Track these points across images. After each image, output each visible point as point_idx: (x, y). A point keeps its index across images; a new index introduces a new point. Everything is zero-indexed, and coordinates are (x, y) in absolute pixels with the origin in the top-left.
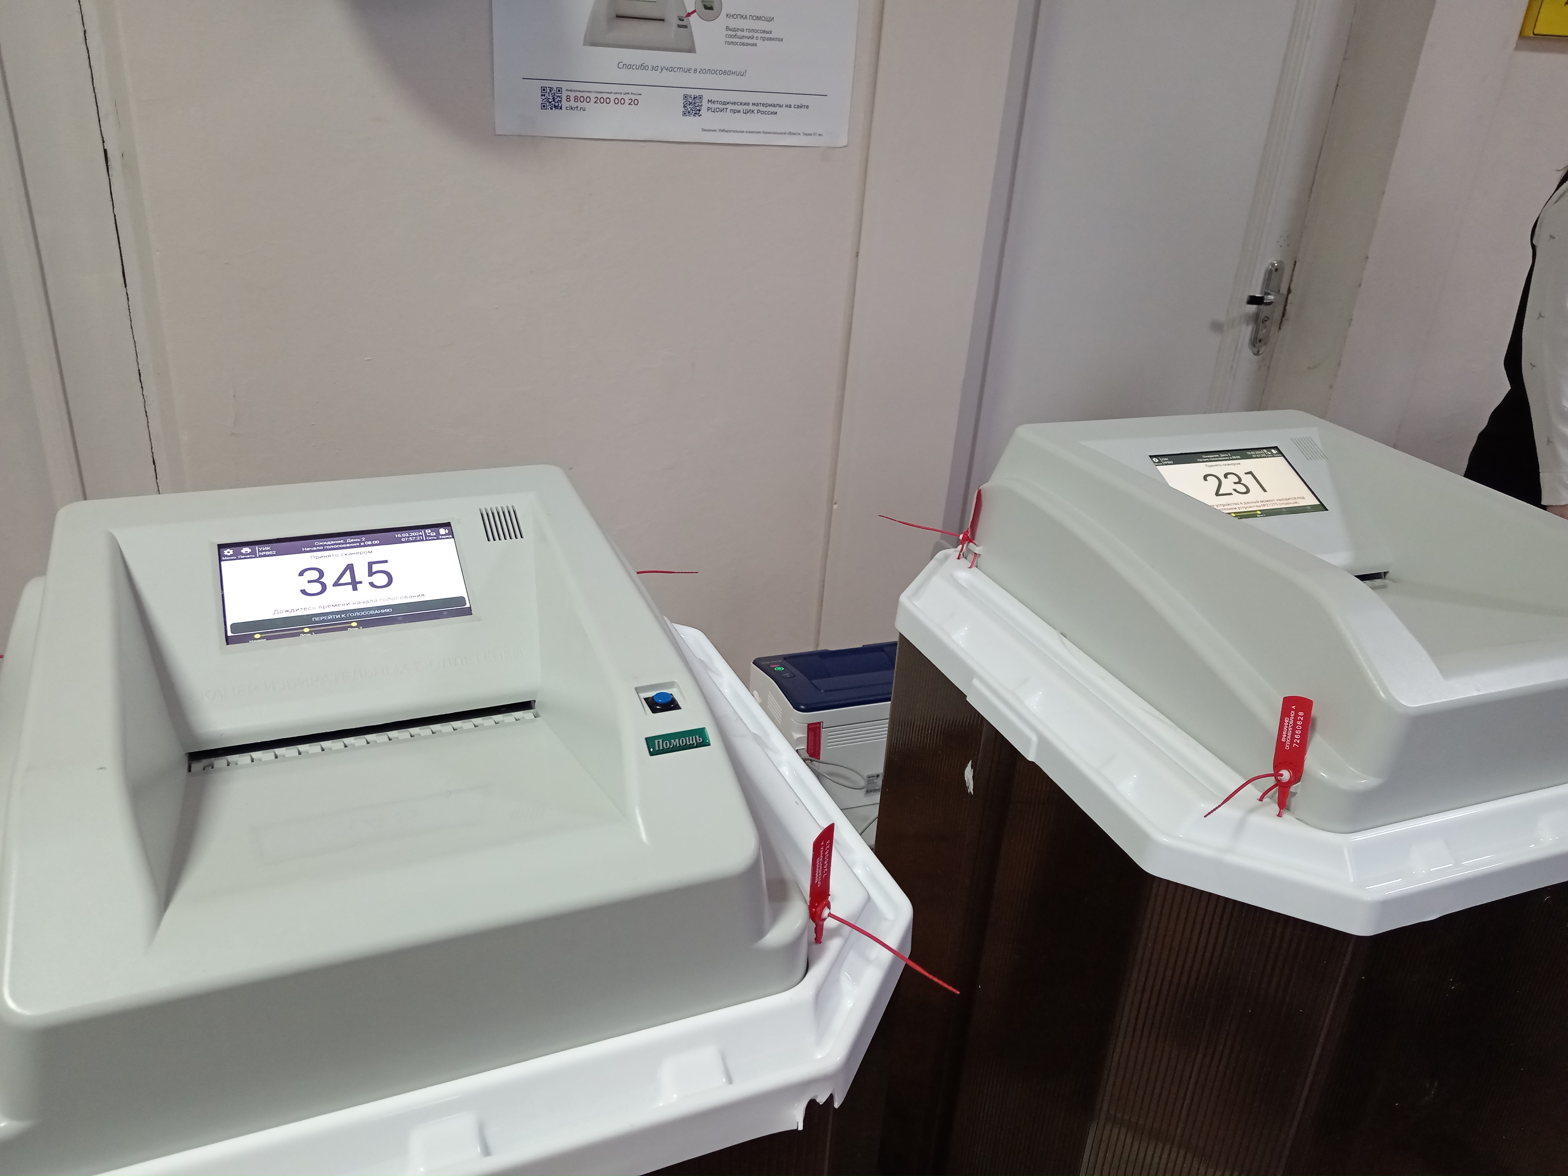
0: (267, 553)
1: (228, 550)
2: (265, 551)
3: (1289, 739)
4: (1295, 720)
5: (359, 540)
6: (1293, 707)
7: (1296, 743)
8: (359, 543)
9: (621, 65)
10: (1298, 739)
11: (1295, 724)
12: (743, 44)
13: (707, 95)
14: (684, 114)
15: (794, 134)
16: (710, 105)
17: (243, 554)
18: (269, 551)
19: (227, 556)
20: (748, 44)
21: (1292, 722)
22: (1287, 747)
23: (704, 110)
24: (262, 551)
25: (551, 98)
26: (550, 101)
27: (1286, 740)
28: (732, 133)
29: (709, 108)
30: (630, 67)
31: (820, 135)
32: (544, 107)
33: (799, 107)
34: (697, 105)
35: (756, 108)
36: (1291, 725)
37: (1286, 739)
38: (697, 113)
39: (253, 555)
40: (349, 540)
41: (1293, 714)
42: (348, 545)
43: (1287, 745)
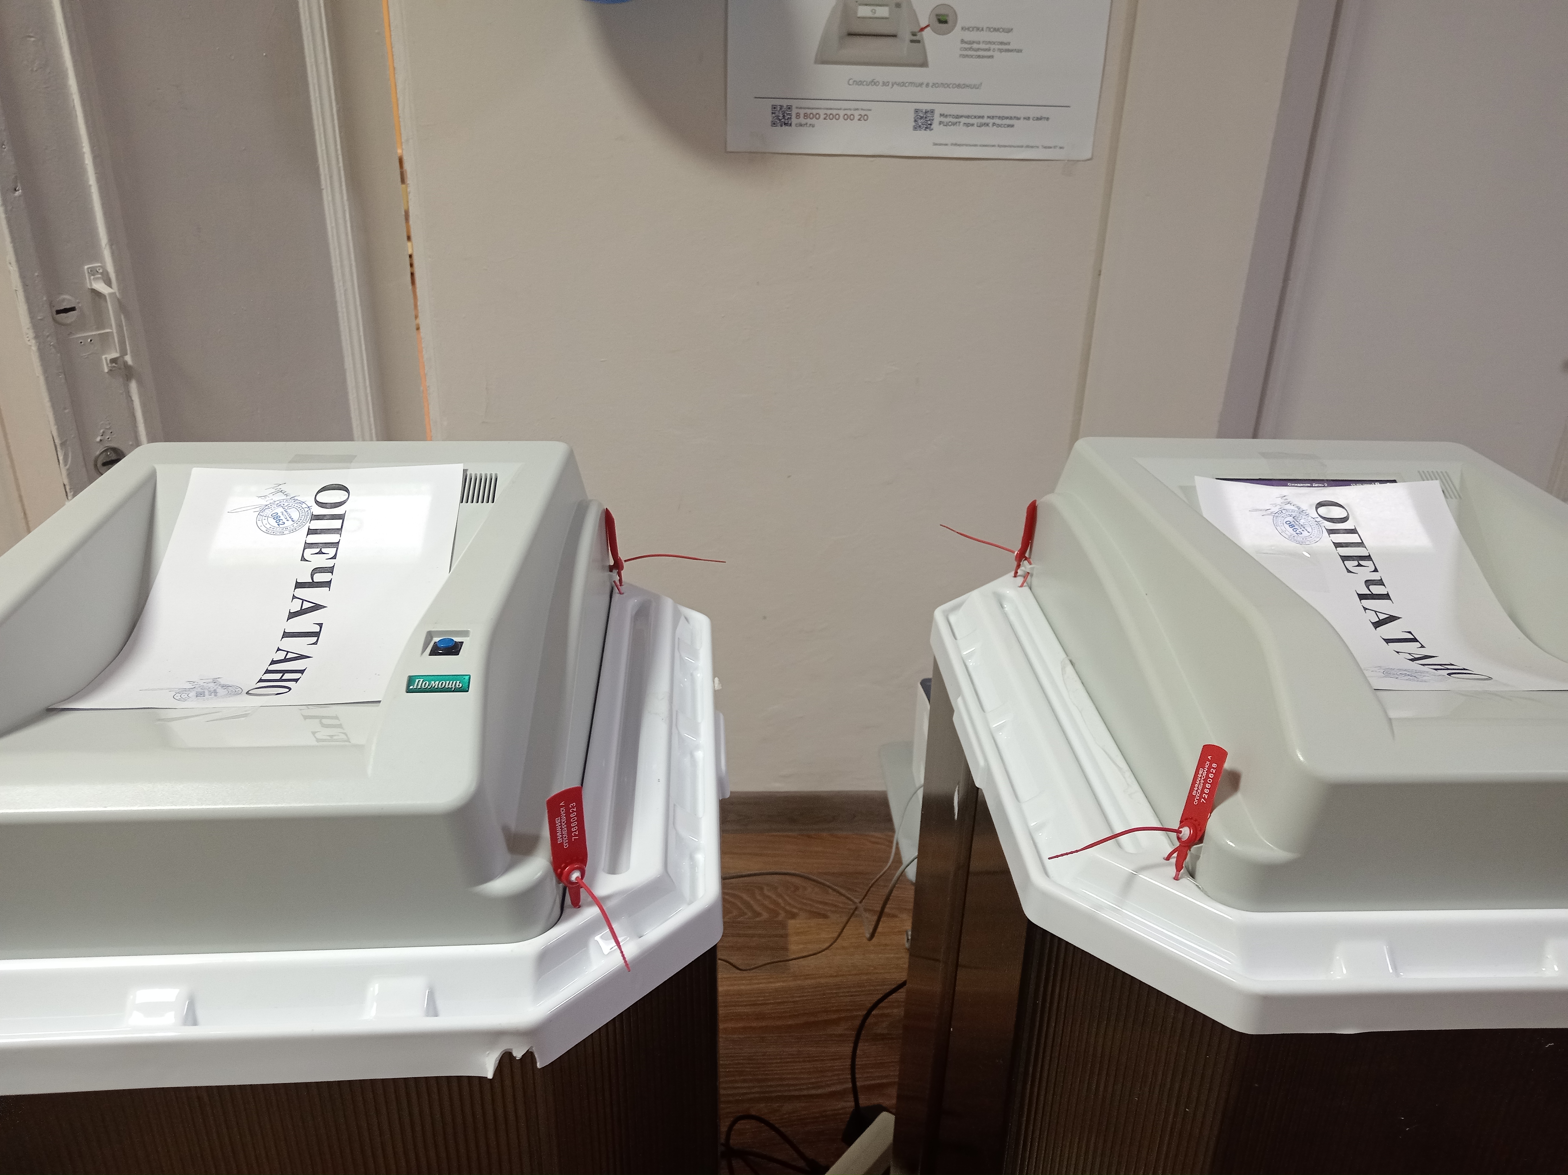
3: (1199, 793)
4: (1208, 772)
6: (1209, 757)
7: (1204, 798)
9: (851, 82)
10: (1206, 794)
12: (979, 57)
13: (939, 109)
14: (915, 128)
15: (1032, 147)
16: (942, 119)
20: (983, 57)
22: (1196, 802)
23: (935, 125)
25: (782, 116)
26: (780, 118)
27: (1196, 794)
28: (964, 147)
29: (940, 123)
30: (860, 83)
31: (1061, 148)
32: (774, 124)
33: (1038, 119)
34: (928, 120)
35: (991, 121)
36: (1203, 777)
37: (1196, 792)
38: (928, 127)
41: (1207, 764)
43: (1197, 799)
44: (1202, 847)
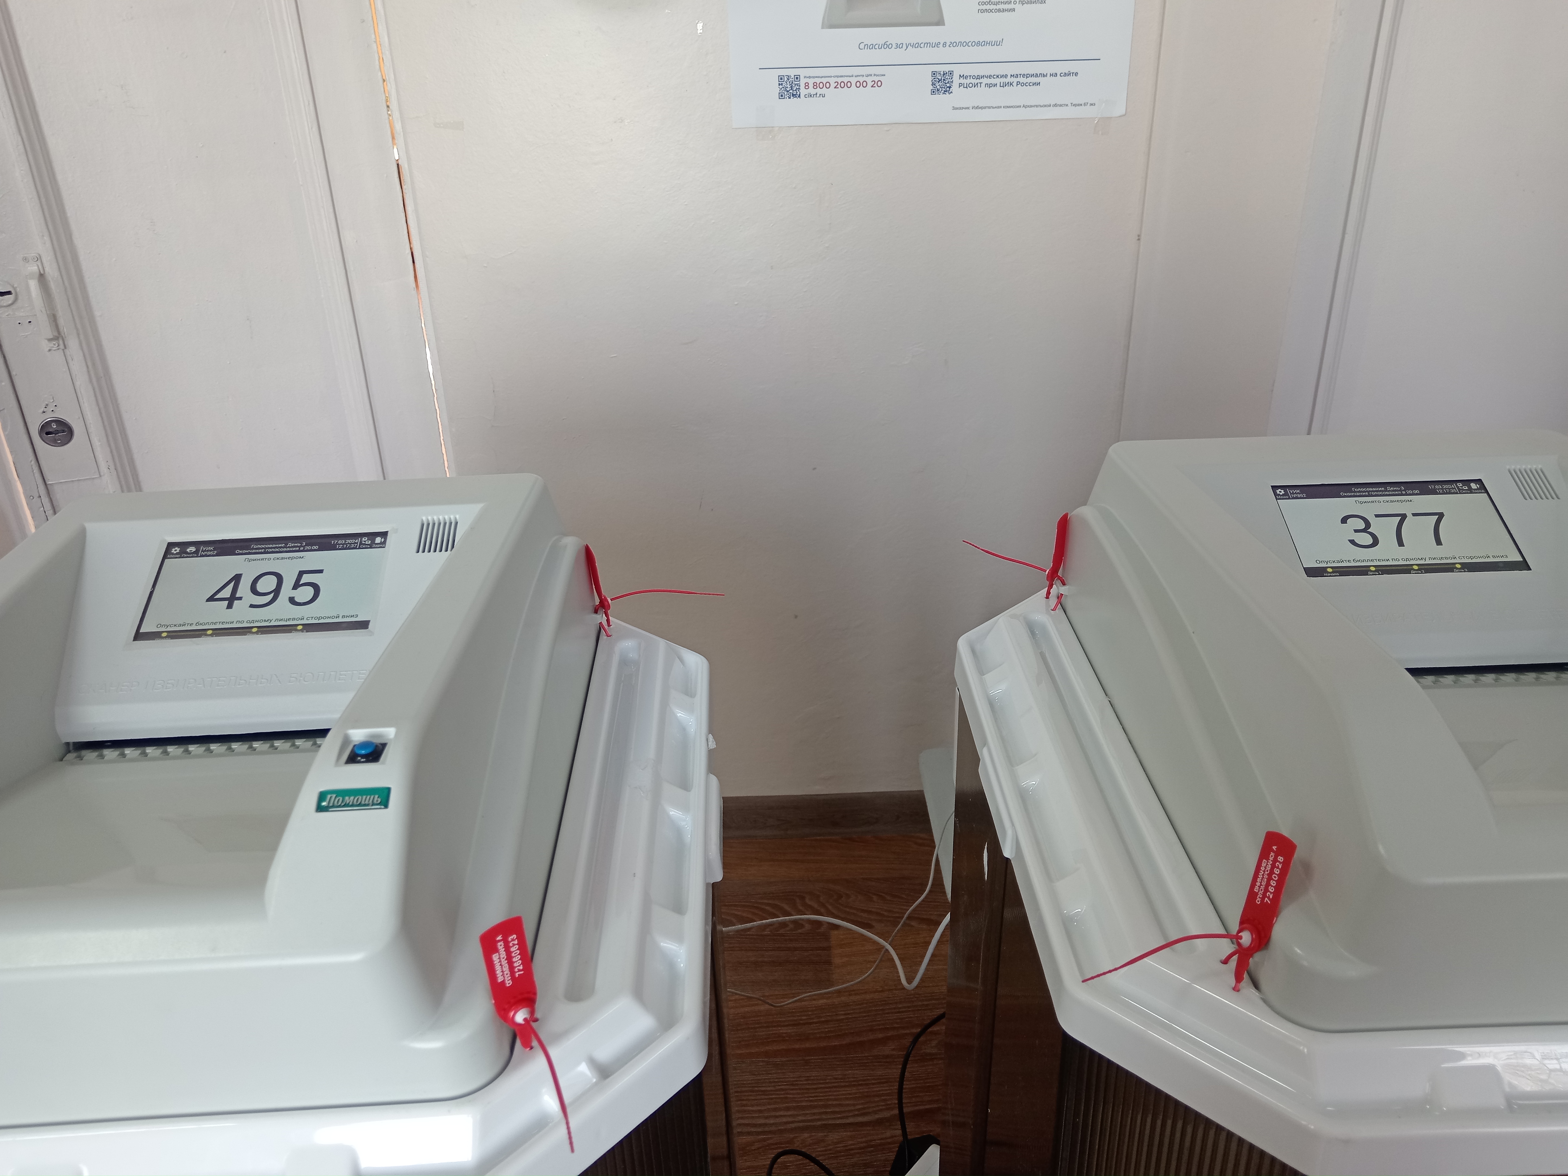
0: (209, 553)
1: (176, 548)
3: (1262, 890)
4: (1273, 866)
6: (1274, 848)
7: (1269, 898)
8: (299, 547)
9: (862, 46)
10: (1271, 893)
11: (1272, 872)
12: (999, 10)
13: (958, 70)
14: (933, 92)
15: (1061, 105)
16: (962, 81)
17: (187, 553)
18: (211, 551)
19: (173, 554)
20: (1004, 10)
21: (1269, 868)
22: (1258, 901)
23: (955, 87)
24: (205, 551)
25: (789, 87)
27: (1259, 891)
28: (987, 110)
29: (960, 85)
30: (872, 47)
31: (1091, 105)
32: (781, 96)
33: (1065, 75)
34: (947, 82)
35: (1015, 80)
36: (1267, 871)
38: (948, 90)
39: (196, 554)
41: (1272, 856)
43: (1259, 897)
44: (1265, 954)
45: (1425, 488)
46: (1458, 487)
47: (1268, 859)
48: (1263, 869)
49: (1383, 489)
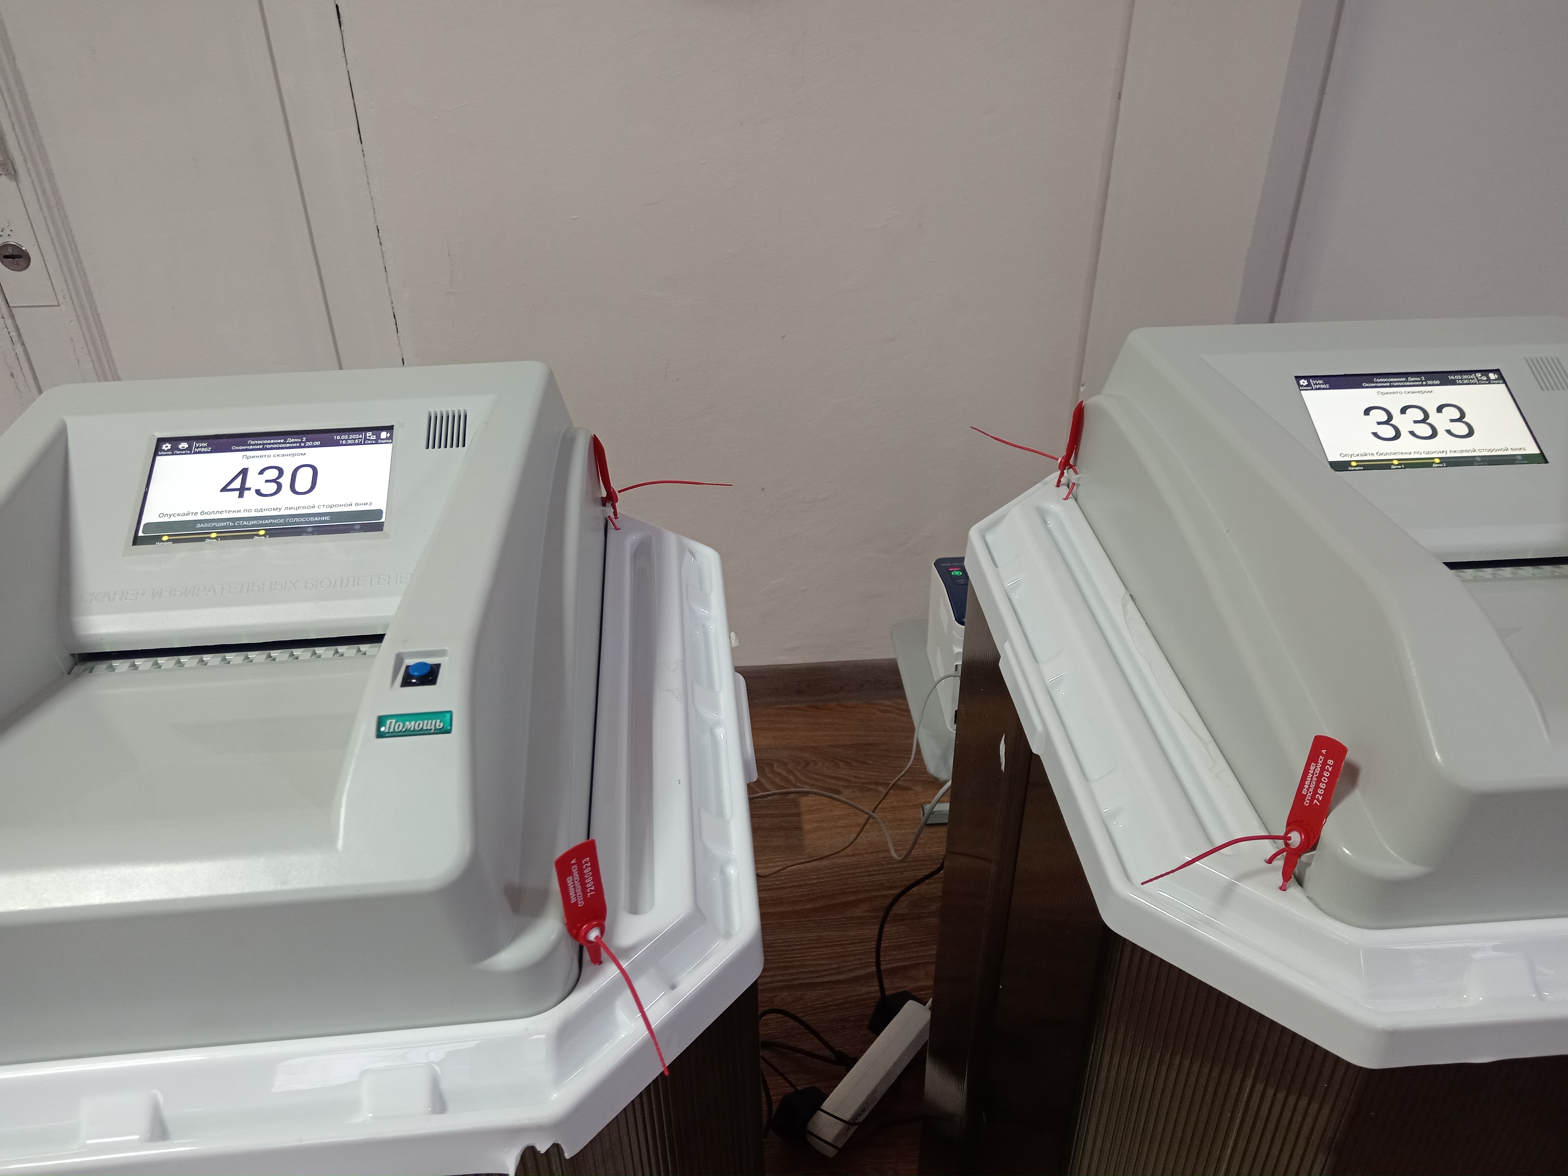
0: (203, 450)
1: (167, 444)
2: (202, 447)
3: (1310, 792)
4: (1323, 769)
5: (300, 440)
6: (1324, 751)
7: (1318, 800)
8: (300, 443)
10: (1320, 795)
11: (1321, 775)
17: (179, 450)
18: (205, 447)
19: (164, 451)
21: (1318, 771)
22: (1307, 803)
24: (198, 447)
27: (1307, 793)
36: (1316, 774)
37: (1307, 791)
39: (189, 451)
40: (290, 440)
41: (1321, 760)
42: (288, 445)
43: (1308, 799)
44: (1314, 855)
45: (1444, 378)
46: (1477, 378)
47: (1317, 763)
48: (1311, 772)
49: (1404, 379)
